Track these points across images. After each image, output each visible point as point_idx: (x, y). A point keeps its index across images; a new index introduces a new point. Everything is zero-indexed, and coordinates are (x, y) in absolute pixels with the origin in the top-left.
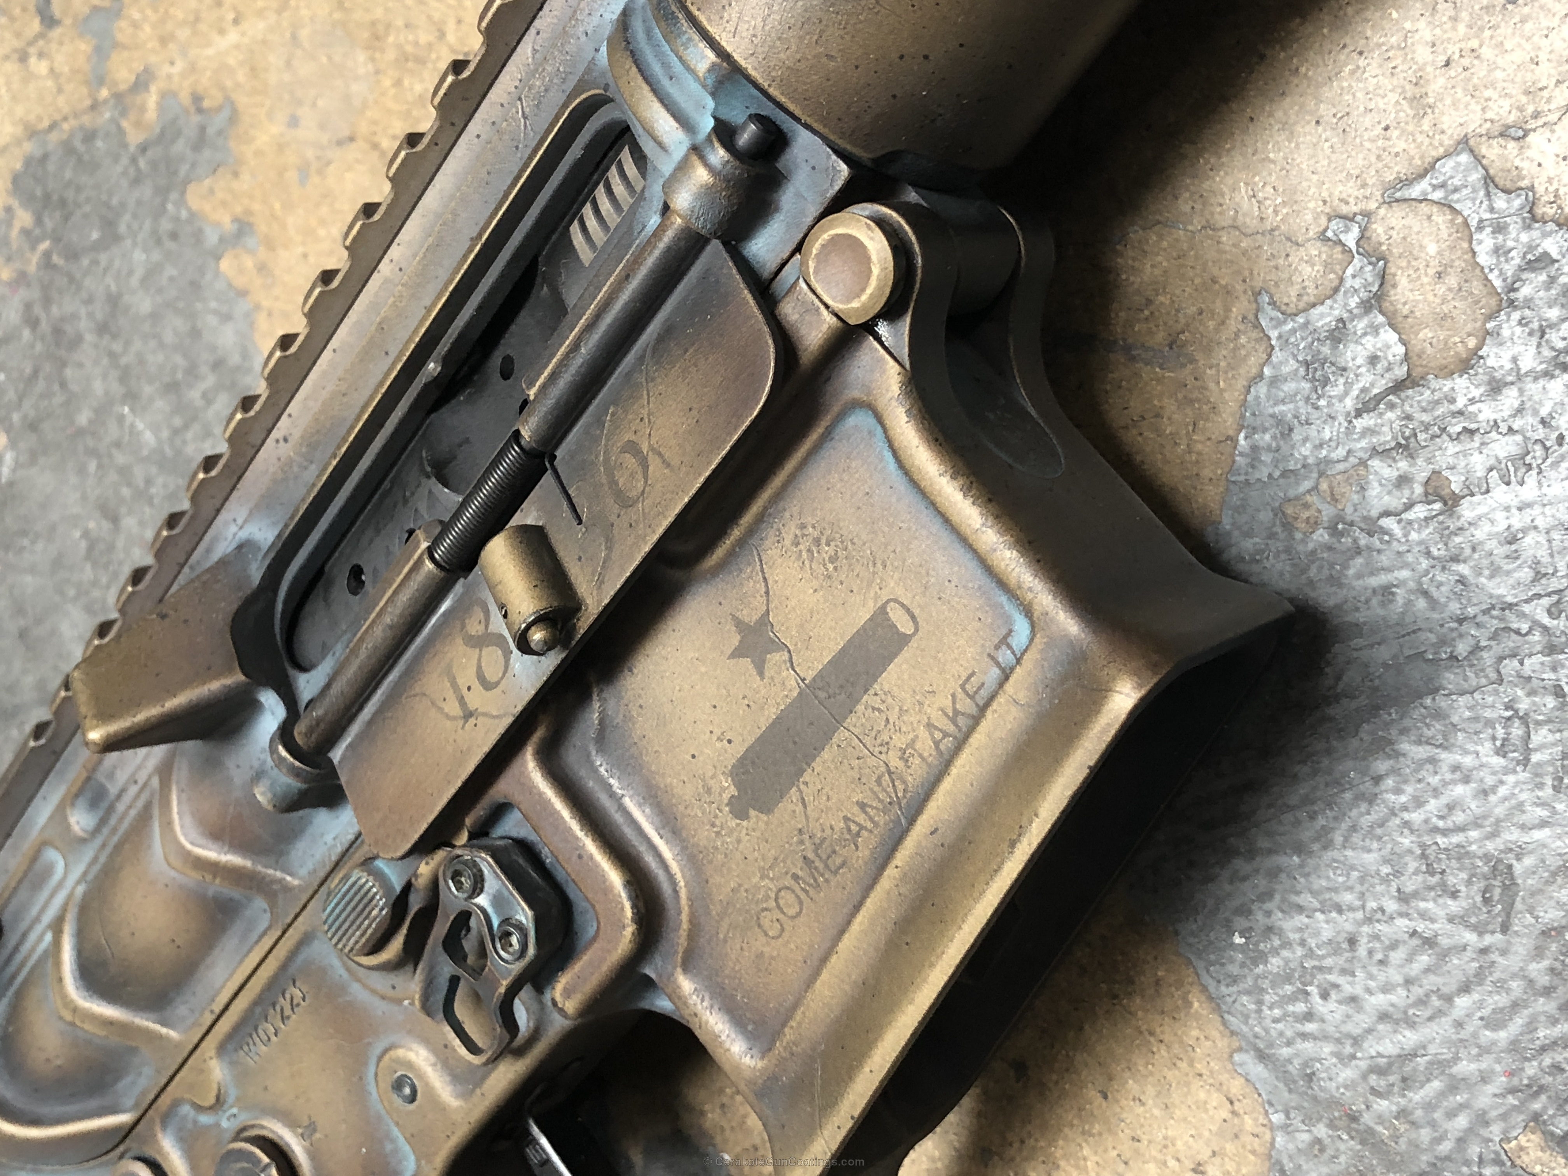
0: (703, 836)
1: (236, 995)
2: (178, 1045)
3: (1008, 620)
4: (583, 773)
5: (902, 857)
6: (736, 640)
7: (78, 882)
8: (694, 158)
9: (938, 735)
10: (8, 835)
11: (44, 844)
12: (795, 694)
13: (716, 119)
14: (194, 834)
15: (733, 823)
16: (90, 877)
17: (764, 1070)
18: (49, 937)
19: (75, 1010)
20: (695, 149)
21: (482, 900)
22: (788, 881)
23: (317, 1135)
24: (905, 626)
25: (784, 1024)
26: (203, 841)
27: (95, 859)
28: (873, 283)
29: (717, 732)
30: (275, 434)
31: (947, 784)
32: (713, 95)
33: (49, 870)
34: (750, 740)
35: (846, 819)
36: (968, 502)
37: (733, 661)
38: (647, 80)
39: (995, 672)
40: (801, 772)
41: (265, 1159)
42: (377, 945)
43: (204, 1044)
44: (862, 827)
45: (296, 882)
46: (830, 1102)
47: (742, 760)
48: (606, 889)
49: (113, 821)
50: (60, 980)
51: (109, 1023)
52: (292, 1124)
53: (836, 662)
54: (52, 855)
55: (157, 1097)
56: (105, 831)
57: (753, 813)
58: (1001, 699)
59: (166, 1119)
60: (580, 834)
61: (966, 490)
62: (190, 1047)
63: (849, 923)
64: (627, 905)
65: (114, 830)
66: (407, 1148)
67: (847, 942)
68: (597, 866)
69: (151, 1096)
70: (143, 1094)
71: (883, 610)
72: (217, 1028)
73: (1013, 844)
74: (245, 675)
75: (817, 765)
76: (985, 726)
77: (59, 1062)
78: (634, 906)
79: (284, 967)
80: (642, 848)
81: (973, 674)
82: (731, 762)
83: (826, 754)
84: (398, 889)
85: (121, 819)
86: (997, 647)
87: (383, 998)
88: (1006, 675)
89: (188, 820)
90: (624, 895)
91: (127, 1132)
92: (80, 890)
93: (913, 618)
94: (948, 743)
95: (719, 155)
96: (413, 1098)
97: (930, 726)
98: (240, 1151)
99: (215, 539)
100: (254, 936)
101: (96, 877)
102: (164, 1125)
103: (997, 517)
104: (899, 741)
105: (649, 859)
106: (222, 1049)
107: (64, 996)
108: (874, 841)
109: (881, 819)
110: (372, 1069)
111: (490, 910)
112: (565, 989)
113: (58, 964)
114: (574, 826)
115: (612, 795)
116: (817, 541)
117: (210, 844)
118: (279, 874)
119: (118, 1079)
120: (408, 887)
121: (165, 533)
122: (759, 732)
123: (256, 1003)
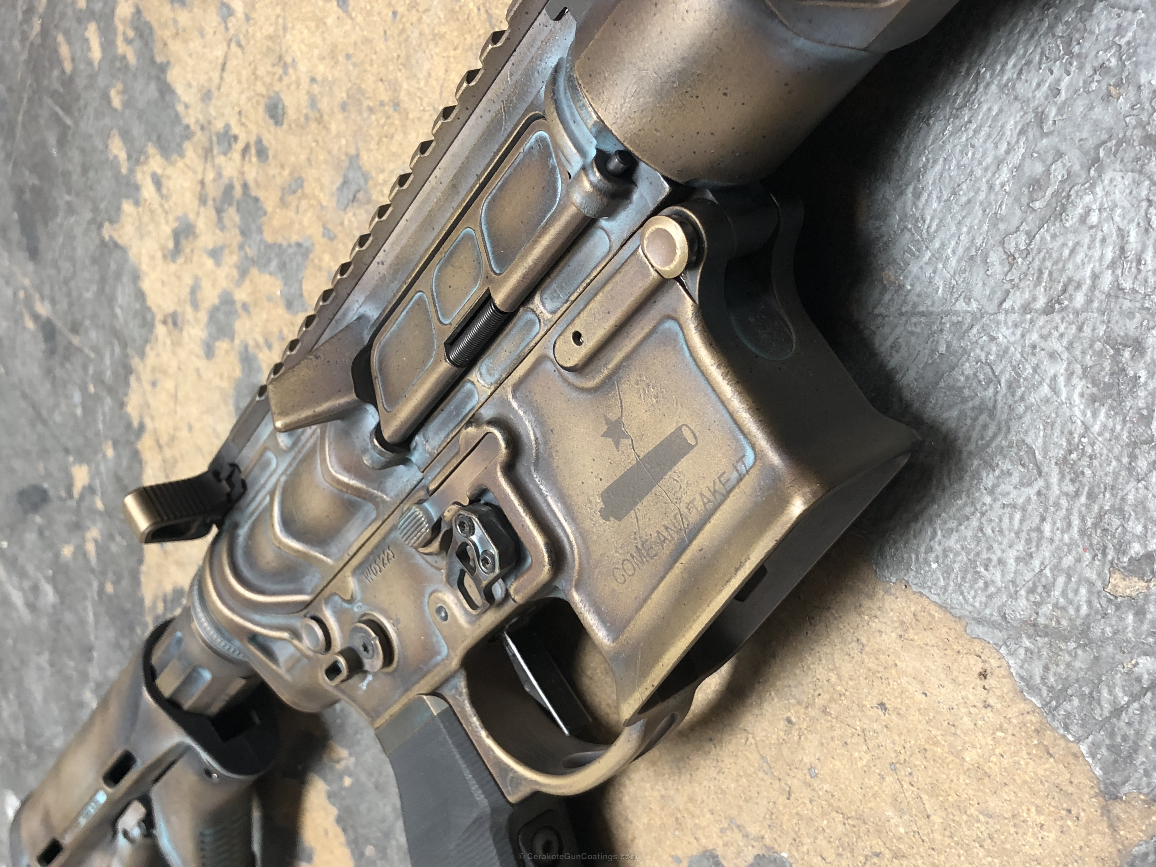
0: (587, 524)
1: (360, 548)
2: (332, 567)
3: (743, 449)
4: (527, 480)
5: (685, 558)
6: (605, 428)
7: (282, 474)
8: (583, 175)
9: (705, 500)
10: (249, 440)
11: (265, 449)
12: (634, 462)
13: (597, 149)
14: (336, 466)
15: (602, 521)
16: (288, 472)
17: (615, 648)
18: (268, 499)
19: (280, 542)
20: (584, 168)
21: (474, 538)
22: (628, 557)
23: (400, 626)
24: (691, 441)
25: (625, 627)
26: (342, 471)
27: (290, 465)
28: (677, 259)
29: (595, 474)
30: (377, 259)
31: (708, 527)
32: (596, 138)
33: (268, 463)
34: (611, 482)
35: (658, 532)
36: (725, 382)
37: (603, 439)
38: (562, 123)
39: (735, 475)
40: (636, 503)
41: (373, 635)
42: (428, 543)
43: (345, 569)
44: (666, 539)
45: (388, 499)
46: (644, 675)
47: (607, 490)
48: (536, 545)
49: (300, 445)
50: (273, 525)
51: (298, 551)
52: (389, 618)
53: (656, 450)
54: (270, 455)
55: (322, 590)
56: (296, 449)
57: (612, 519)
58: (736, 490)
59: (327, 601)
60: (523, 514)
61: (725, 375)
62: (338, 569)
63: (658, 585)
64: (546, 556)
65: (300, 451)
66: (443, 642)
67: (656, 596)
68: (531, 532)
69: (319, 589)
70: (316, 587)
71: (680, 428)
72: (351, 562)
73: (737, 570)
74: (357, 396)
75: (645, 502)
76: (728, 502)
77: (273, 565)
78: (549, 556)
79: (384, 538)
80: (556, 524)
81: (724, 473)
82: (601, 490)
83: (649, 497)
84: (435, 519)
85: (304, 446)
86: (737, 462)
87: (432, 566)
88: (741, 478)
89: (334, 459)
90: (544, 550)
91: (307, 605)
92: (283, 478)
93: (695, 437)
94: (710, 506)
95: (596, 176)
96: (446, 618)
97: (701, 495)
98: (361, 628)
99: (348, 309)
100: (369, 522)
101: (291, 474)
102: (326, 603)
103: (740, 393)
104: (686, 499)
105: (559, 531)
106: (354, 572)
107: (275, 534)
108: (672, 547)
109: (675, 535)
110: (426, 600)
111: (478, 544)
112: (515, 590)
113: (271, 517)
114: (521, 510)
115: (542, 494)
116: (648, 385)
117: (345, 474)
118: (380, 494)
119: (303, 577)
120: (440, 520)
121: (321, 303)
122: (615, 478)
123: (371, 553)
